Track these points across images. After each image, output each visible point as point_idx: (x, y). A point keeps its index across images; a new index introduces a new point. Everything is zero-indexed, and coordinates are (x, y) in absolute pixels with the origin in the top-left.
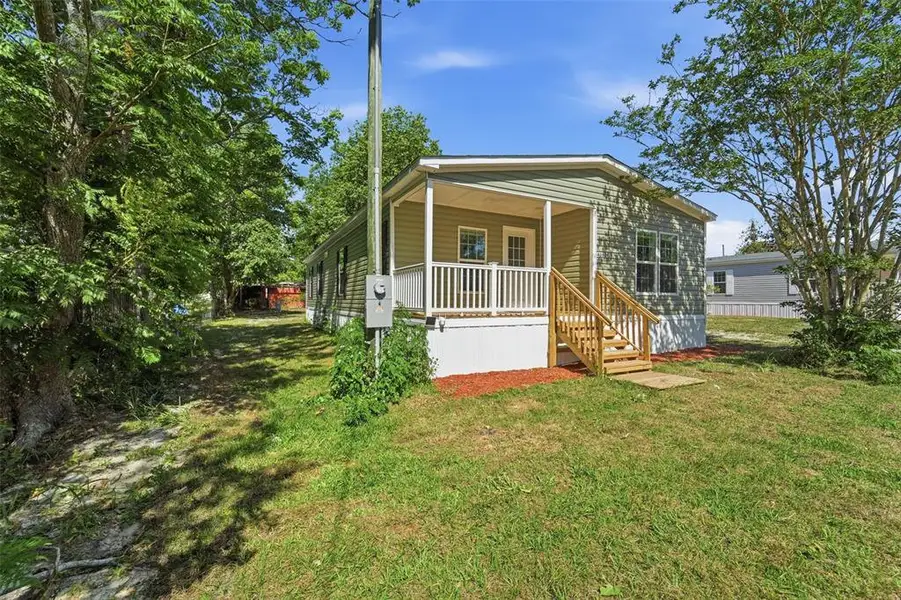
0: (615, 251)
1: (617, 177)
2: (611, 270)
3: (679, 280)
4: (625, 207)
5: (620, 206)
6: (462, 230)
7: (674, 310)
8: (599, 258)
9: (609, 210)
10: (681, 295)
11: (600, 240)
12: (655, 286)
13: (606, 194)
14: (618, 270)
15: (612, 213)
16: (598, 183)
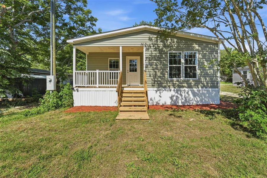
0: (155, 62)
1: (157, 32)
2: (153, 70)
3: (198, 72)
4: (162, 43)
5: (158, 43)
6: (110, 60)
7: (195, 85)
8: (146, 65)
9: (152, 45)
10: (200, 79)
11: (146, 58)
12: (181, 75)
13: (150, 39)
14: (157, 69)
15: (153, 46)
16: (147, 35)
